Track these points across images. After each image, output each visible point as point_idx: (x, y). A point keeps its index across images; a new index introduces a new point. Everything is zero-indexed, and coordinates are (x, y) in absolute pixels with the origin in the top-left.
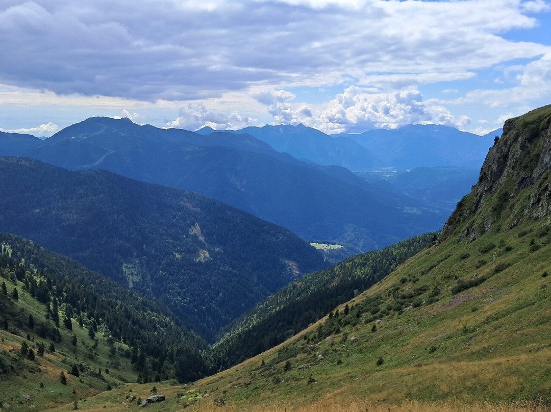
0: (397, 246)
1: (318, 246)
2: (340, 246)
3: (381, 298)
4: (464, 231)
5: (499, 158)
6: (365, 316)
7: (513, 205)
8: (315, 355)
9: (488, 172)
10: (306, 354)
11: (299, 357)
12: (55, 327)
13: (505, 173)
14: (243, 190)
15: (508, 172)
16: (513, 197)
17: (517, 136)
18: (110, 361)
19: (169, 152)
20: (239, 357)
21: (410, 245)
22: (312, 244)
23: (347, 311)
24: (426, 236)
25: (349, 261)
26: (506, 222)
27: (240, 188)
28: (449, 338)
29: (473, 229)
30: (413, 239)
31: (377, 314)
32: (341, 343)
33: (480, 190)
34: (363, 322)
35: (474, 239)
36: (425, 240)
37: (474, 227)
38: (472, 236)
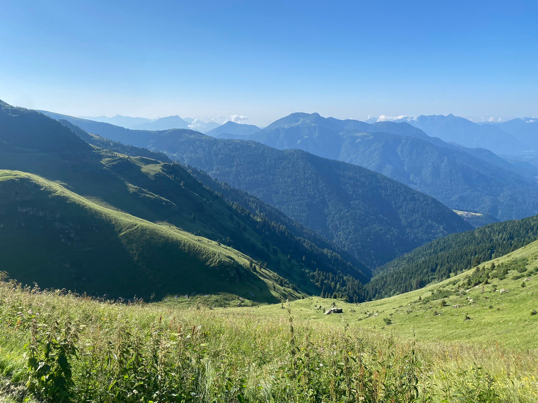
1: (459, 213)
2: (480, 215)
3: (528, 260)
6: (513, 273)
8: (467, 298)
10: (459, 297)
11: (451, 297)
12: (268, 253)
18: (301, 279)
20: (391, 290)
23: (493, 267)
31: (525, 273)
32: (491, 292)
34: (510, 277)
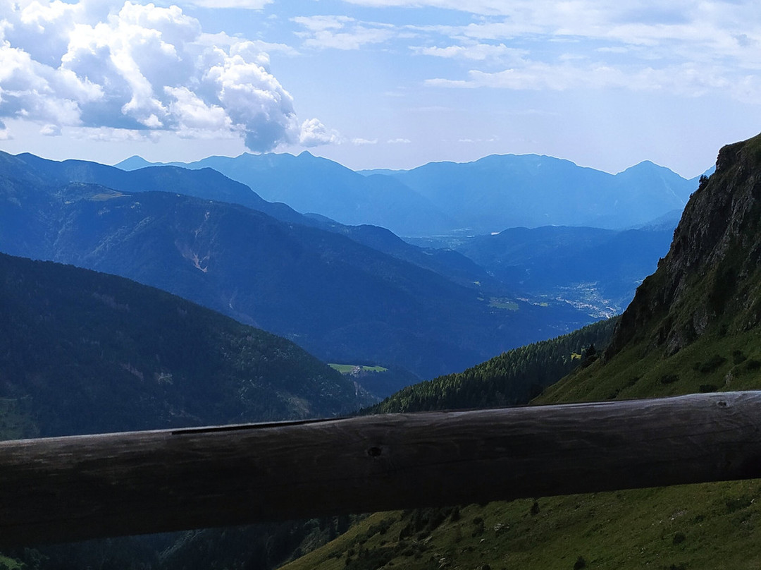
0: (488, 366)
1: (343, 369)
2: (382, 369)
4: (654, 337)
5: (712, 212)
7: (745, 290)
8: (432, 559)
9: (692, 235)
10: (411, 558)
13: (726, 238)
14: (205, 270)
15: (731, 235)
16: (743, 278)
17: (745, 175)
19: (67, 202)
21: (510, 365)
22: (332, 366)
24: (537, 348)
25: (407, 395)
26: (735, 320)
27: (198, 267)
28: (700, 518)
29: (674, 332)
30: (515, 353)
32: (474, 535)
33: (677, 265)
35: (677, 350)
36: (535, 355)
37: (674, 328)
38: (673, 344)
